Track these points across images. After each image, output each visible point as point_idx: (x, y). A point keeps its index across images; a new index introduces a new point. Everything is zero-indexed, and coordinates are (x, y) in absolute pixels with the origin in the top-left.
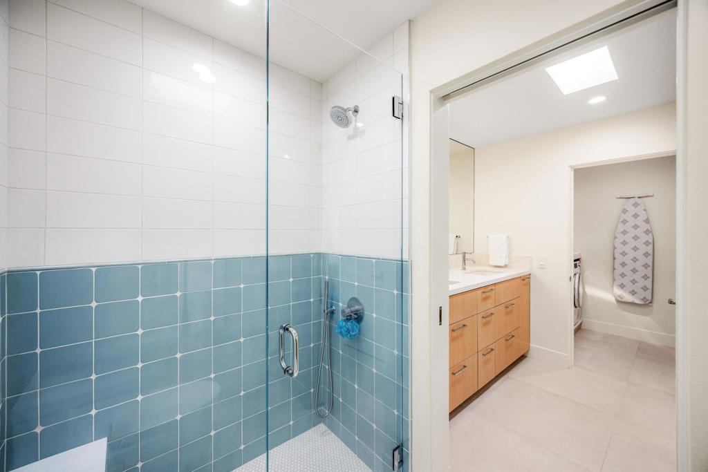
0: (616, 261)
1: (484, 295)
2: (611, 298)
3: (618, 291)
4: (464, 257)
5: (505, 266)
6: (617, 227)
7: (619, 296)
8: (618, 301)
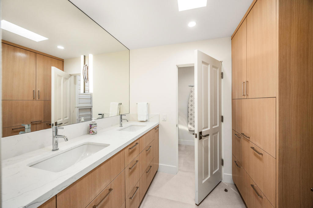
0: (189, 113)
1: (130, 150)
2: (187, 129)
3: (190, 126)
4: (121, 118)
5: (146, 121)
6: (189, 99)
7: (190, 128)
8: (189, 130)
